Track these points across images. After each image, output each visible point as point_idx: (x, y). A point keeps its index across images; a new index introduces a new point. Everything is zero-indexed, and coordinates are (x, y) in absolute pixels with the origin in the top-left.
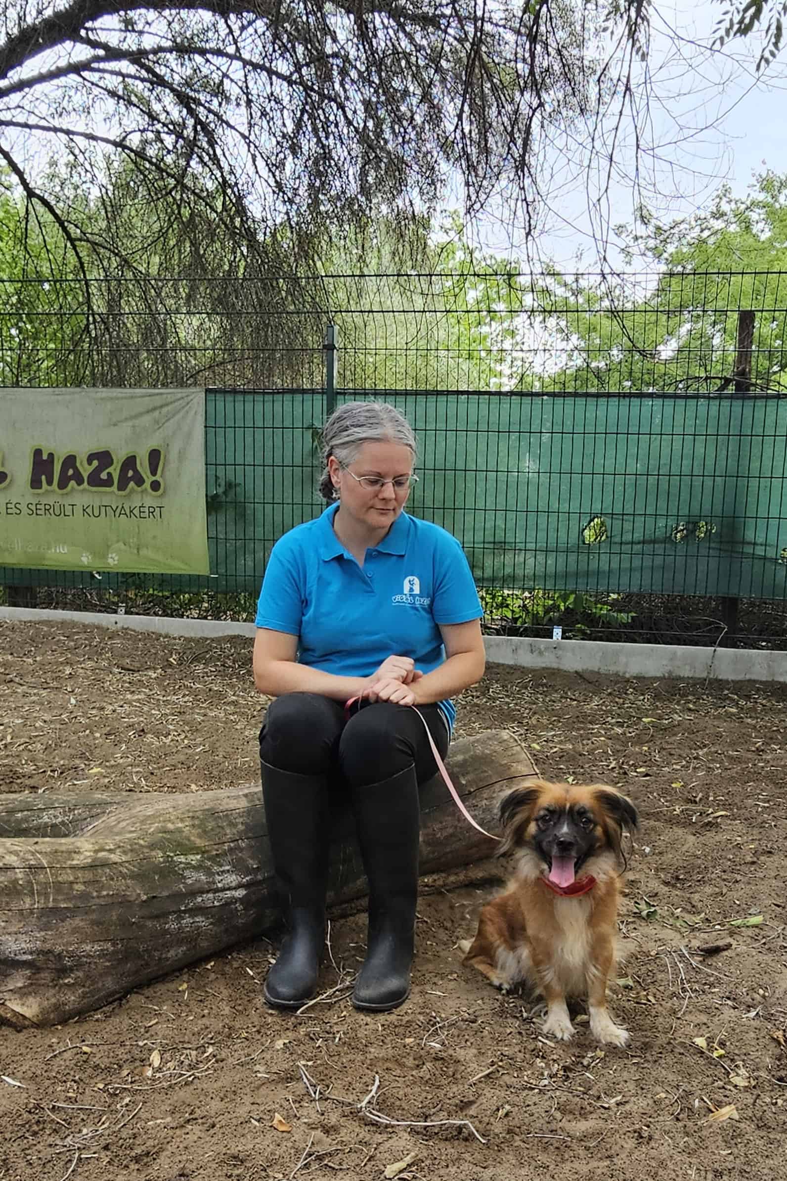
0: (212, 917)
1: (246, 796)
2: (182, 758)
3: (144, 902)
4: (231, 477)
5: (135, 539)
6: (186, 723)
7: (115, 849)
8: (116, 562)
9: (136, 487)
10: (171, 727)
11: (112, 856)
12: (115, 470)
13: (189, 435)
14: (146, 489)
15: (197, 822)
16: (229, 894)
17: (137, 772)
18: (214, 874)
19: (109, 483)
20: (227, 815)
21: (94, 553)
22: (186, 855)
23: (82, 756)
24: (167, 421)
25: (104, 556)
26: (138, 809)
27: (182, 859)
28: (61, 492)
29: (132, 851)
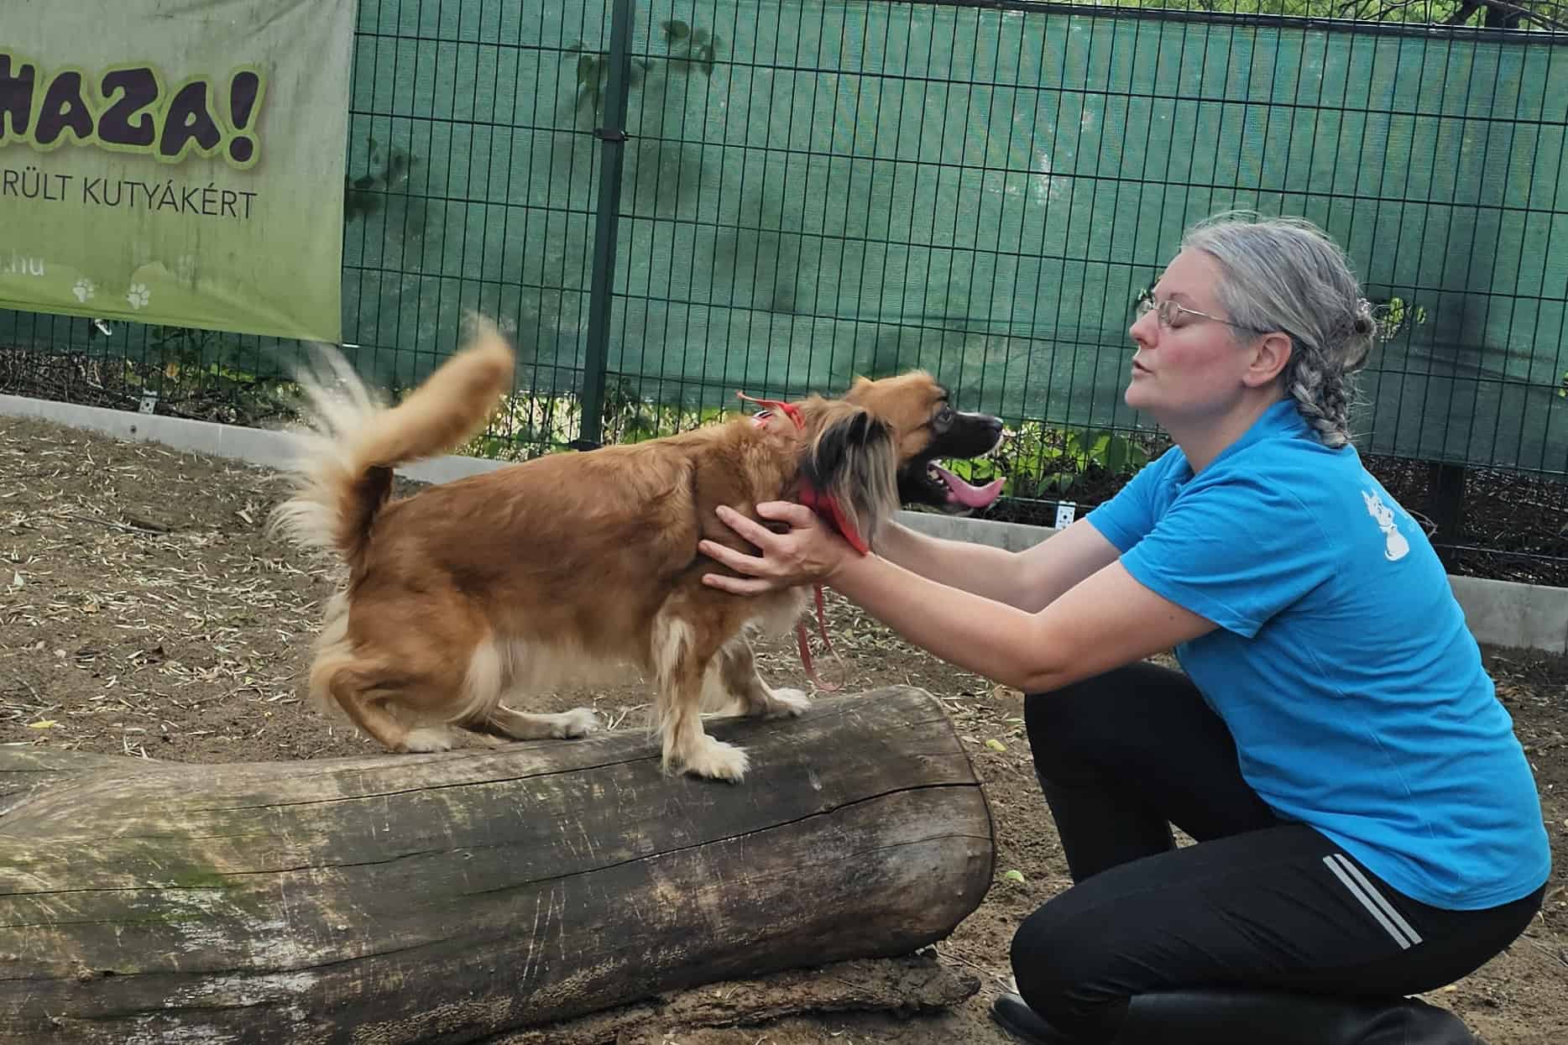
0: (234, 1029)
1: (339, 776)
2: (235, 711)
3: (84, 981)
4: (401, 140)
5: (189, 259)
6: (256, 643)
7: (35, 863)
8: (145, 303)
9: (199, 149)
10: (222, 649)
11: (25, 877)
12: (159, 111)
13: (321, 51)
14: (221, 155)
15: (223, 822)
16: (275, 982)
17: (133, 734)
18: (246, 935)
19: (143, 135)
20: (291, 814)
21: (100, 283)
22: (189, 888)
23: (22, 694)
24: (277, 16)
25: (122, 288)
26: (100, 786)
27: (181, 897)
28: (40, 147)
29: (70, 869)
